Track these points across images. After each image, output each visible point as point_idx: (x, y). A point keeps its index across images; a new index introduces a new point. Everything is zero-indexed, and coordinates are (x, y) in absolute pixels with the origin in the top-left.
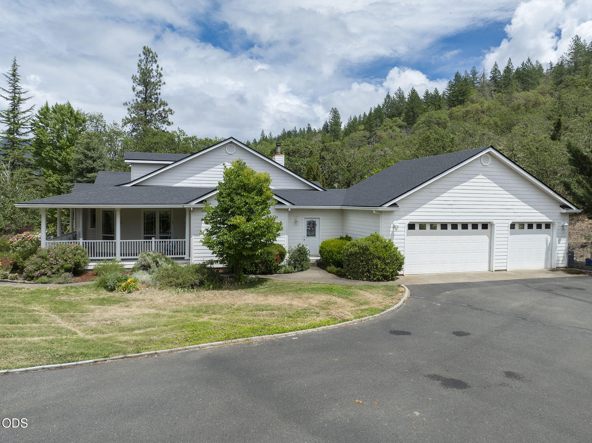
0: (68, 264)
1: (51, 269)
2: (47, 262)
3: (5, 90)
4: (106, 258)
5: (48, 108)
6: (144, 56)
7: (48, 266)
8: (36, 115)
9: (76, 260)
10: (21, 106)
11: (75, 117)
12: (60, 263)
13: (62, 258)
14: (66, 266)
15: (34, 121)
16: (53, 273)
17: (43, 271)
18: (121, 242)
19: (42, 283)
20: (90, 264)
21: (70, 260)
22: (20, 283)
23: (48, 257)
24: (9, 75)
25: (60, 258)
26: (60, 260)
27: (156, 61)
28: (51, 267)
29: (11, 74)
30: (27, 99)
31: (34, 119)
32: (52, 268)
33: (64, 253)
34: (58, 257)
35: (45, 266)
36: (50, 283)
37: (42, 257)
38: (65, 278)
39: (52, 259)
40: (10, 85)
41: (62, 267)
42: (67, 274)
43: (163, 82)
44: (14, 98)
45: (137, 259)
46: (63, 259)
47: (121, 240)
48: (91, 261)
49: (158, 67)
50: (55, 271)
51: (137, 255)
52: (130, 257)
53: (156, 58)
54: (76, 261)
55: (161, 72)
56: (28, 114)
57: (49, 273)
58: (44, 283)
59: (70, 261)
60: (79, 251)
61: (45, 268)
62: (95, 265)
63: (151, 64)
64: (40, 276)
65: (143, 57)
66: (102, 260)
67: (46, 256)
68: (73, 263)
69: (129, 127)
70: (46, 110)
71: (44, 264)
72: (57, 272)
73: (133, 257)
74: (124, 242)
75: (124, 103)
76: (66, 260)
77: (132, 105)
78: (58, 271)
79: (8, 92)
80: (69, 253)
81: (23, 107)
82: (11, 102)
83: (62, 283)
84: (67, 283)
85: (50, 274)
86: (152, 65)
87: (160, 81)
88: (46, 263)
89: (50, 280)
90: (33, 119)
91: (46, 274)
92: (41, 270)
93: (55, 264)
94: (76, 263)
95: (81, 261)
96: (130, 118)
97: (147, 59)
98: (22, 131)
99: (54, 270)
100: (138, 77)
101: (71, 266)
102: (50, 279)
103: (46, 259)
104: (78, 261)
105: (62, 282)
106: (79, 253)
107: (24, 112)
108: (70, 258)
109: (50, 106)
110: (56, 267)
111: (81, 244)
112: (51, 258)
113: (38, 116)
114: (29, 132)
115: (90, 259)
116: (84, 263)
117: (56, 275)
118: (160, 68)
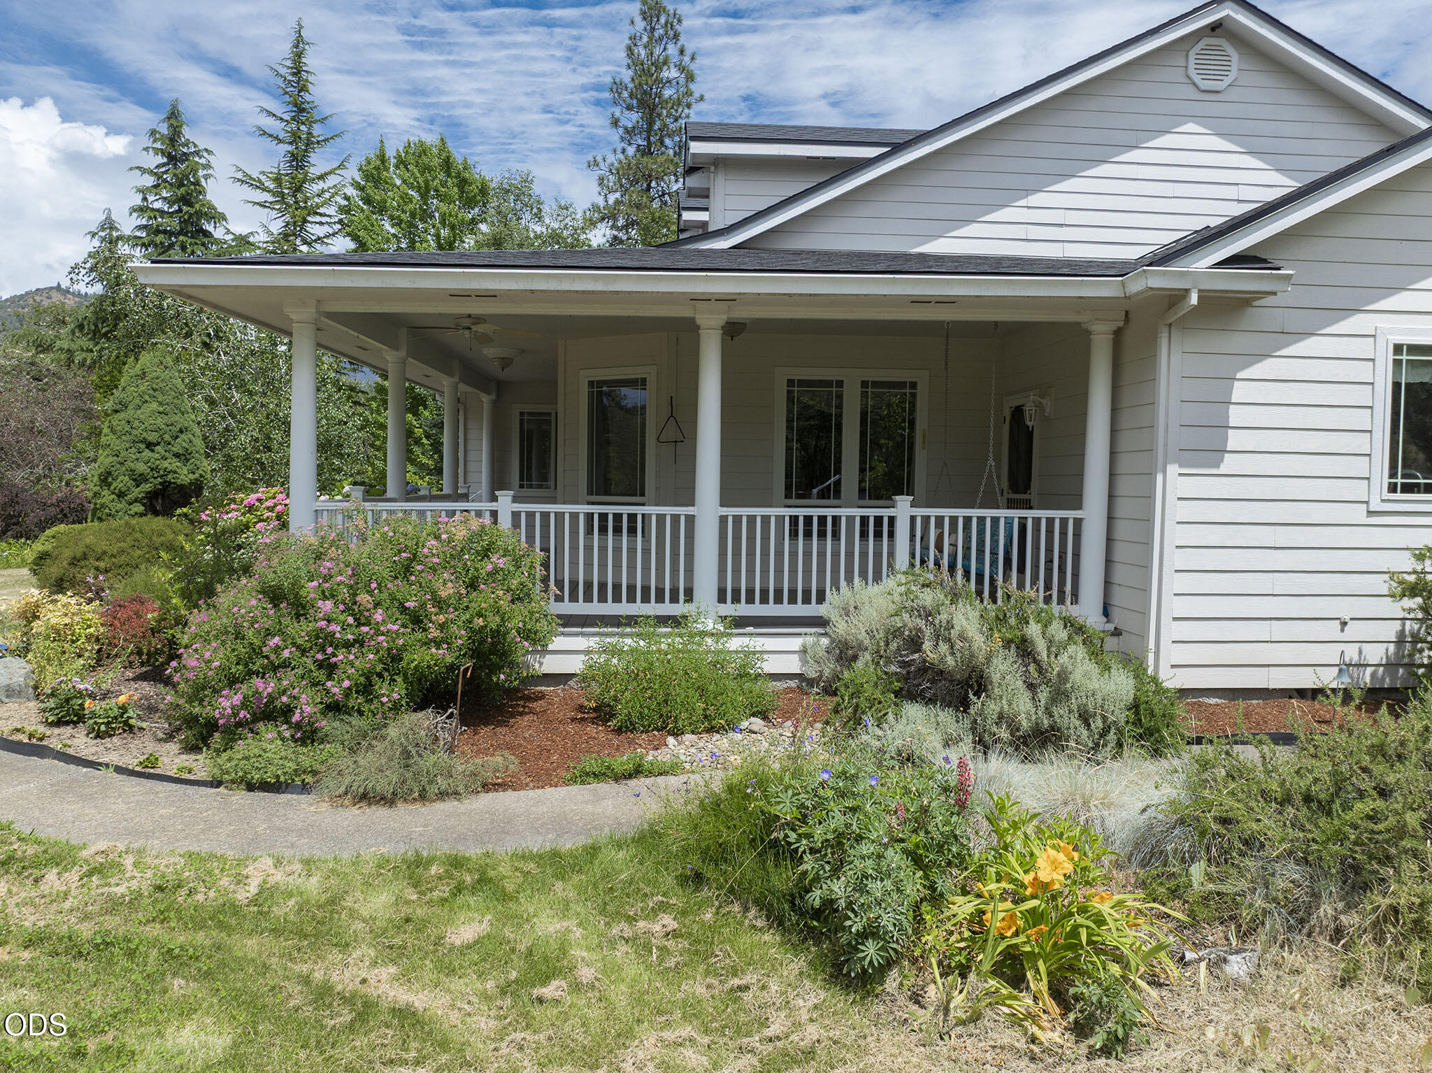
0: (427, 644)
1: (320, 675)
2: (301, 631)
3: (274, 115)
4: (653, 609)
5: (384, 156)
6: (643, 24)
7: (304, 652)
8: (353, 179)
9: (480, 615)
10: (313, 158)
11: (458, 175)
12: (378, 633)
13: (393, 599)
14: (421, 657)
15: (347, 198)
16: (334, 708)
17: (266, 687)
18: (723, 520)
19: (251, 787)
20: (558, 643)
21: (442, 618)
22: (119, 770)
23: (310, 589)
24: (283, 71)
25: (377, 605)
26: (378, 616)
27: (676, 37)
28: (320, 665)
29: (288, 68)
30: (332, 138)
31: (349, 194)
32: (330, 668)
33: (407, 570)
34: (370, 593)
35: (286, 654)
36: (305, 788)
37: (274, 596)
38: (406, 754)
39: (329, 605)
40: (287, 98)
41: (395, 657)
42: (426, 720)
43: (697, 95)
44: (295, 138)
45: (820, 622)
46: (404, 609)
47: (722, 505)
48: (564, 626)
49: (682, 52)
50: (347, 693)
51: (821, 599)
52: (786, 610)
53: (677, 27)
54: (481, 622)
55: (693, 67)
56: (332, 181)
57: (307, 706)
58: (265, 787)
59: (442, 627)
60: (498, 561)
61: (286, 665)
62: (587, 652)
63: (662, 46)
64: (249, 725)
65: (640, 24)
66: (631, 620)
67: (296, 584)
68: (461, 637)
69: (603, 231)
70: (379, 162)
71: (276, 640)
72: (356, 701)
73: (799, 610)
74: (737, 519)
75: (589, 163)
76: (416, 620)
77: (612, 165)
78: (366, 689)
79: (281, 119)
80: (434, 569)
81: (318, 162)
82: (290, 148)
83: (388, 800)
84: (423, 797)
85: (308, 709)
86: (665, 49)
87: (689, 93)
88: (290, 630)
89: (306, 762)
90: (345, 194)
91: (287, 711)
92: (256, 682)
93: (348, 645)
94: (482, 642)
95: (515, 623)
96: (601, 203)
97: (653, 29)
98: (316, 230)
99: (340, 681)
100: (627, 80)
101: (449, 659)
102: (307, 756)
103: (300, 609)
104: (494, 622)
105: (382, 785)
106: (496, 571)
107: (322, 177)
108: (440, 604)
109: (391, 153)
110: (353, 664)
111: (505, 522)
112: (325, 598)
113: (356, 182)
114: (333, 235)
115: (559, 616)
116: (528, 634)
117: (355, 720)
118: (688, 52)
